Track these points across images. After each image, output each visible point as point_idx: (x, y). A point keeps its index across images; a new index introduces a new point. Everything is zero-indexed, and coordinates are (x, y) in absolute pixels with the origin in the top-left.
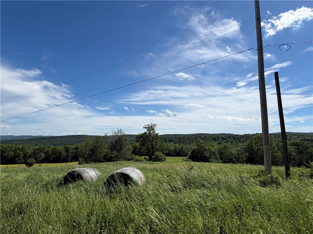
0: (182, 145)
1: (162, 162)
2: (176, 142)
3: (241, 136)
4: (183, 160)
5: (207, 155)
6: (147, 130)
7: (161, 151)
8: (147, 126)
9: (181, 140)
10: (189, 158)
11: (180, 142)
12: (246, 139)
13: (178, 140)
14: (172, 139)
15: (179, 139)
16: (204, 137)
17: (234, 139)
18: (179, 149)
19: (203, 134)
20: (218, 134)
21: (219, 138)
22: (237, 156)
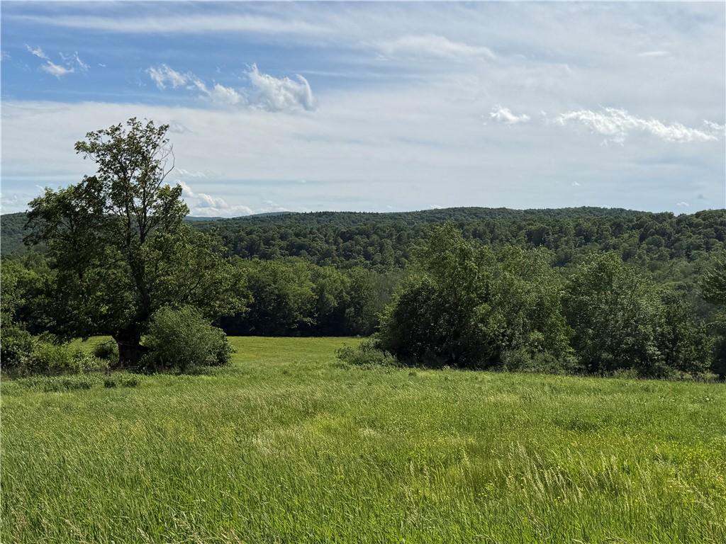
0: (359, 271)
1: (196, 373)
2: (327, 254)
3: (682, 219)
4: (344, 355)
5: (494, 325)
6: (98, 166)
7: (200, 303)
8: (106, 140)
9: (358, 243)
10: (377, 346)
11: (348, 257)
12: (706, 236)
13: (336, 243)
14: (306, 241)
15: (347, 236)
16: (481, 228)
17: (642, 238)
18: (339, 296)
19: (475, 212)
20: (560, 212)
21: (562, 231)
22: (667, 329)
